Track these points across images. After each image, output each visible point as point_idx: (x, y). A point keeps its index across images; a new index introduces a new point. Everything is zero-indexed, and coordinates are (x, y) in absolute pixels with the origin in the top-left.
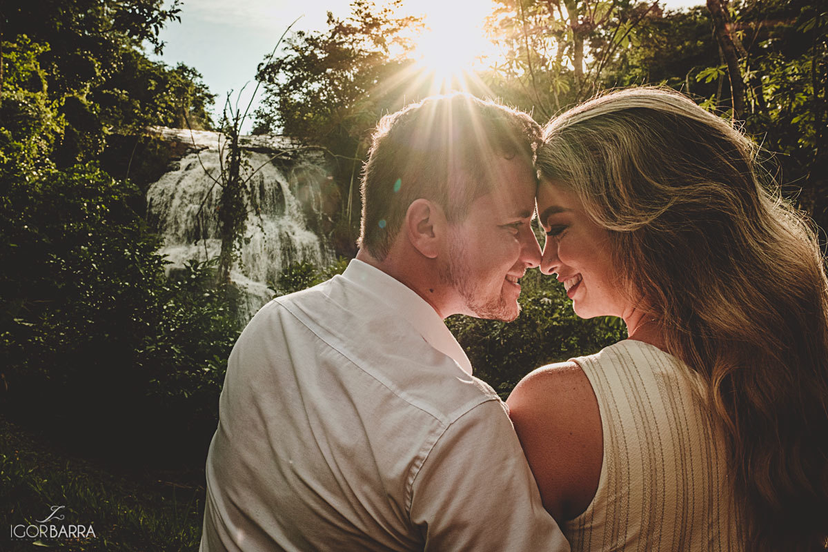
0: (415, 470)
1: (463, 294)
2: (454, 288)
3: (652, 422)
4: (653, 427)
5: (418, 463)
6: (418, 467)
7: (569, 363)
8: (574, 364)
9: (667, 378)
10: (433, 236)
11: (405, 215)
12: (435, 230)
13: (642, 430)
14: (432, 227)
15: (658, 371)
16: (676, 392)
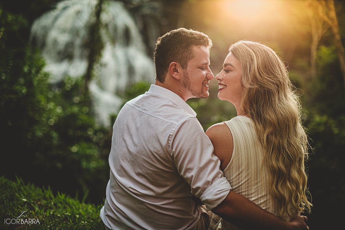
0: (170, 139)
1: (189, 90)
2: (186, 88)
3: (246, 135)
4: (246, 136)
5: (170, 136)
6: (170, 138)
7: (222, 123)
8: (223, 123)
9: (249, 124)
10: (178, 73)
11: (169, 67)
12: (178, 71)
13: (243, 137)
14: (177, 70)
15: (246, 121)
16: (251, 127)
